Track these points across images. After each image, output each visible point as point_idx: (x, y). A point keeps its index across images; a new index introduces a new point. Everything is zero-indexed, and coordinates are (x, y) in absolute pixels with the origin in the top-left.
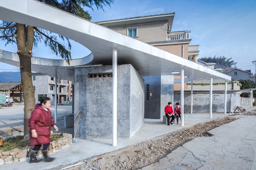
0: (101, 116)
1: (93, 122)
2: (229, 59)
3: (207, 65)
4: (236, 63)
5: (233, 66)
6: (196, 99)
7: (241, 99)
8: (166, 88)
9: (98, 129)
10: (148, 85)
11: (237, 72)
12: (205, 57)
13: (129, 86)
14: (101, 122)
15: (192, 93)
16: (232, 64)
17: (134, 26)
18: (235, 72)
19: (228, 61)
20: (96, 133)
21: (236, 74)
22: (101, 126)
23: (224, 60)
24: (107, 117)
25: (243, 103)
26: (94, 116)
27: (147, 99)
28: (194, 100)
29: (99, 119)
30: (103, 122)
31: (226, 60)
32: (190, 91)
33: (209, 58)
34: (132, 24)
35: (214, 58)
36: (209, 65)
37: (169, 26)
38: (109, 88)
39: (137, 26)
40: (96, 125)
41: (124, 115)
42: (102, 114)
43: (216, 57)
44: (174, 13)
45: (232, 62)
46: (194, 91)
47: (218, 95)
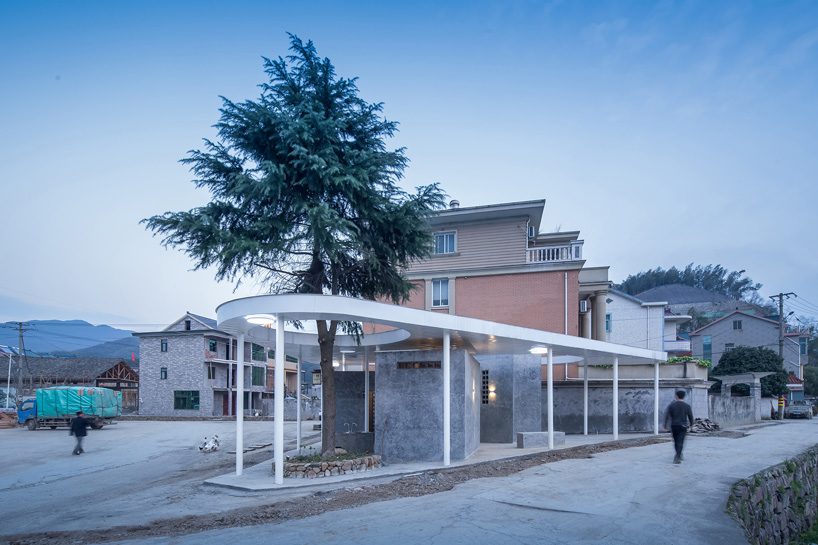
0: (419, 427)
1: (406, 437)
2: (735, 273)
3: (645, 307)
4: (759, 286)
5: (747, 296)
6: (595, 401)
7: (713, 401)
8: (525, 378)
9: (414, 448)
10: (485, 372)
11: (740, 322)
12: (659, 268)
13: (463, 382)
14: (419, 436)
15: (586, 386)
16: (744, 290)
17: (448, 228)
18: (735, 323)
19: (731, 279)
20: (411, 455)
21: (740, 328)
22: (420, 442)
23: (718, 276)
24: (429, 429)
25: (719, 409)
26: (408, 428)
27: (484, 402)
28: (592, 404)
29: (416, 432)
30: (423, 436)
31: (725, 277)
32: (581, 383)
33: (670, 271)
34: (445, 224)
35: (688, 269)
36: (651, 306)
37: (531, 229)
38: (431, 385)
39: (456, 228)
40: (411, 441)
41: (456, 425)
42: (421, 425)
43: (693, 268)
44: (544, 201)
45: (746, 281)
46: (590, 383)
47: (647, 392)
